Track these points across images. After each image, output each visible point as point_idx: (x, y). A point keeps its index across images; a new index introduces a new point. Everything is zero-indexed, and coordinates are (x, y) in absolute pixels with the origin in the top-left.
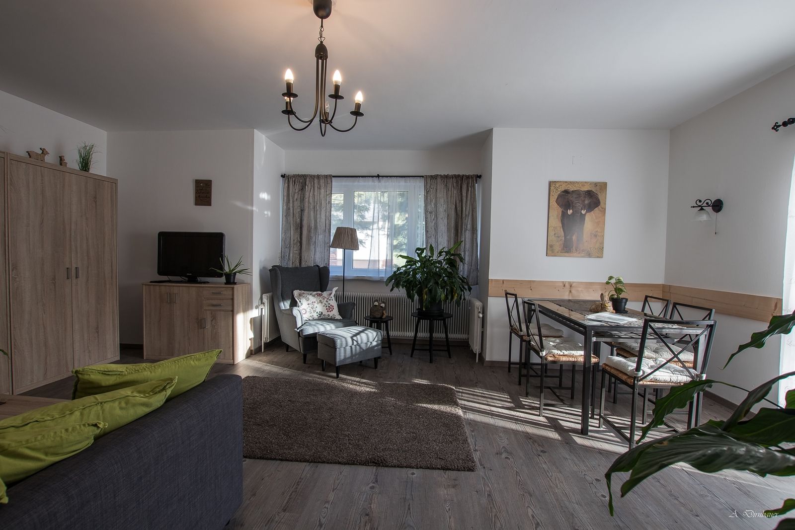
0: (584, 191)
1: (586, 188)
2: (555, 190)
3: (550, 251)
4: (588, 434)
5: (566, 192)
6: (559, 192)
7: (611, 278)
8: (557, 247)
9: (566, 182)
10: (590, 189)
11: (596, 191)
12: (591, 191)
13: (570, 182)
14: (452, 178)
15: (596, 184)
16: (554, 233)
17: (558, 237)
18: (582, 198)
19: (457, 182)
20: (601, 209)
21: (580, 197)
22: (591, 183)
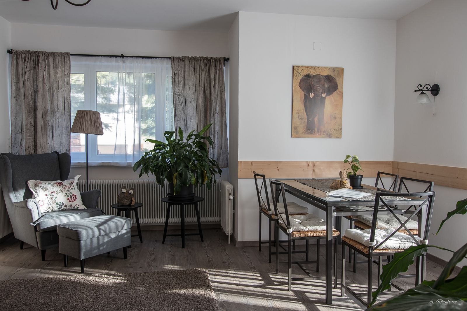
0: (323, 76)
1: (325, 73)
2: (298, 75)
3: (295, 132)
4: (332, 303)
5: (308, 76)
6: (302, 77)
7: (348, 157)
8: (301, 128)
9: (308, 67)
10: (329, 74)
11: (334, 75)
12: (330, 75)
13: (311, 67)
14: (200, 61)
15: (334, 69)
16: (297, 115)
17: (302, 119)
18: (322, 82)
19: (205, 65)
20: (339, 92)
21: (320, 81)
22: (330, 69)
